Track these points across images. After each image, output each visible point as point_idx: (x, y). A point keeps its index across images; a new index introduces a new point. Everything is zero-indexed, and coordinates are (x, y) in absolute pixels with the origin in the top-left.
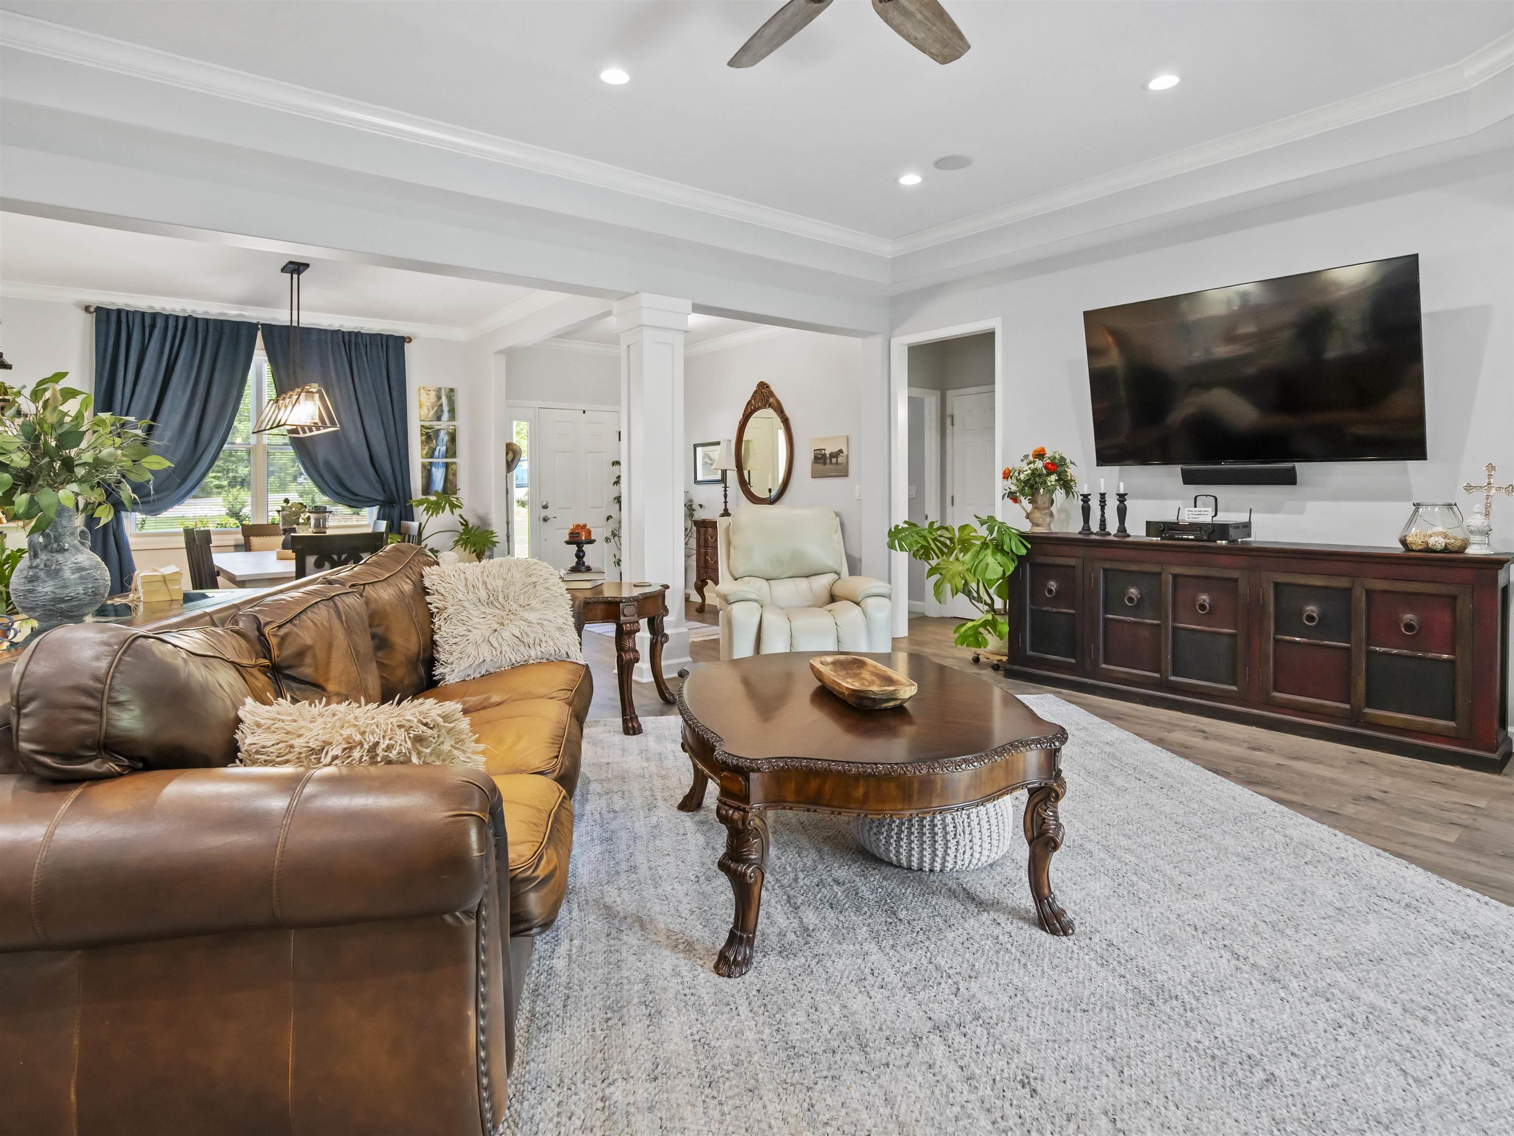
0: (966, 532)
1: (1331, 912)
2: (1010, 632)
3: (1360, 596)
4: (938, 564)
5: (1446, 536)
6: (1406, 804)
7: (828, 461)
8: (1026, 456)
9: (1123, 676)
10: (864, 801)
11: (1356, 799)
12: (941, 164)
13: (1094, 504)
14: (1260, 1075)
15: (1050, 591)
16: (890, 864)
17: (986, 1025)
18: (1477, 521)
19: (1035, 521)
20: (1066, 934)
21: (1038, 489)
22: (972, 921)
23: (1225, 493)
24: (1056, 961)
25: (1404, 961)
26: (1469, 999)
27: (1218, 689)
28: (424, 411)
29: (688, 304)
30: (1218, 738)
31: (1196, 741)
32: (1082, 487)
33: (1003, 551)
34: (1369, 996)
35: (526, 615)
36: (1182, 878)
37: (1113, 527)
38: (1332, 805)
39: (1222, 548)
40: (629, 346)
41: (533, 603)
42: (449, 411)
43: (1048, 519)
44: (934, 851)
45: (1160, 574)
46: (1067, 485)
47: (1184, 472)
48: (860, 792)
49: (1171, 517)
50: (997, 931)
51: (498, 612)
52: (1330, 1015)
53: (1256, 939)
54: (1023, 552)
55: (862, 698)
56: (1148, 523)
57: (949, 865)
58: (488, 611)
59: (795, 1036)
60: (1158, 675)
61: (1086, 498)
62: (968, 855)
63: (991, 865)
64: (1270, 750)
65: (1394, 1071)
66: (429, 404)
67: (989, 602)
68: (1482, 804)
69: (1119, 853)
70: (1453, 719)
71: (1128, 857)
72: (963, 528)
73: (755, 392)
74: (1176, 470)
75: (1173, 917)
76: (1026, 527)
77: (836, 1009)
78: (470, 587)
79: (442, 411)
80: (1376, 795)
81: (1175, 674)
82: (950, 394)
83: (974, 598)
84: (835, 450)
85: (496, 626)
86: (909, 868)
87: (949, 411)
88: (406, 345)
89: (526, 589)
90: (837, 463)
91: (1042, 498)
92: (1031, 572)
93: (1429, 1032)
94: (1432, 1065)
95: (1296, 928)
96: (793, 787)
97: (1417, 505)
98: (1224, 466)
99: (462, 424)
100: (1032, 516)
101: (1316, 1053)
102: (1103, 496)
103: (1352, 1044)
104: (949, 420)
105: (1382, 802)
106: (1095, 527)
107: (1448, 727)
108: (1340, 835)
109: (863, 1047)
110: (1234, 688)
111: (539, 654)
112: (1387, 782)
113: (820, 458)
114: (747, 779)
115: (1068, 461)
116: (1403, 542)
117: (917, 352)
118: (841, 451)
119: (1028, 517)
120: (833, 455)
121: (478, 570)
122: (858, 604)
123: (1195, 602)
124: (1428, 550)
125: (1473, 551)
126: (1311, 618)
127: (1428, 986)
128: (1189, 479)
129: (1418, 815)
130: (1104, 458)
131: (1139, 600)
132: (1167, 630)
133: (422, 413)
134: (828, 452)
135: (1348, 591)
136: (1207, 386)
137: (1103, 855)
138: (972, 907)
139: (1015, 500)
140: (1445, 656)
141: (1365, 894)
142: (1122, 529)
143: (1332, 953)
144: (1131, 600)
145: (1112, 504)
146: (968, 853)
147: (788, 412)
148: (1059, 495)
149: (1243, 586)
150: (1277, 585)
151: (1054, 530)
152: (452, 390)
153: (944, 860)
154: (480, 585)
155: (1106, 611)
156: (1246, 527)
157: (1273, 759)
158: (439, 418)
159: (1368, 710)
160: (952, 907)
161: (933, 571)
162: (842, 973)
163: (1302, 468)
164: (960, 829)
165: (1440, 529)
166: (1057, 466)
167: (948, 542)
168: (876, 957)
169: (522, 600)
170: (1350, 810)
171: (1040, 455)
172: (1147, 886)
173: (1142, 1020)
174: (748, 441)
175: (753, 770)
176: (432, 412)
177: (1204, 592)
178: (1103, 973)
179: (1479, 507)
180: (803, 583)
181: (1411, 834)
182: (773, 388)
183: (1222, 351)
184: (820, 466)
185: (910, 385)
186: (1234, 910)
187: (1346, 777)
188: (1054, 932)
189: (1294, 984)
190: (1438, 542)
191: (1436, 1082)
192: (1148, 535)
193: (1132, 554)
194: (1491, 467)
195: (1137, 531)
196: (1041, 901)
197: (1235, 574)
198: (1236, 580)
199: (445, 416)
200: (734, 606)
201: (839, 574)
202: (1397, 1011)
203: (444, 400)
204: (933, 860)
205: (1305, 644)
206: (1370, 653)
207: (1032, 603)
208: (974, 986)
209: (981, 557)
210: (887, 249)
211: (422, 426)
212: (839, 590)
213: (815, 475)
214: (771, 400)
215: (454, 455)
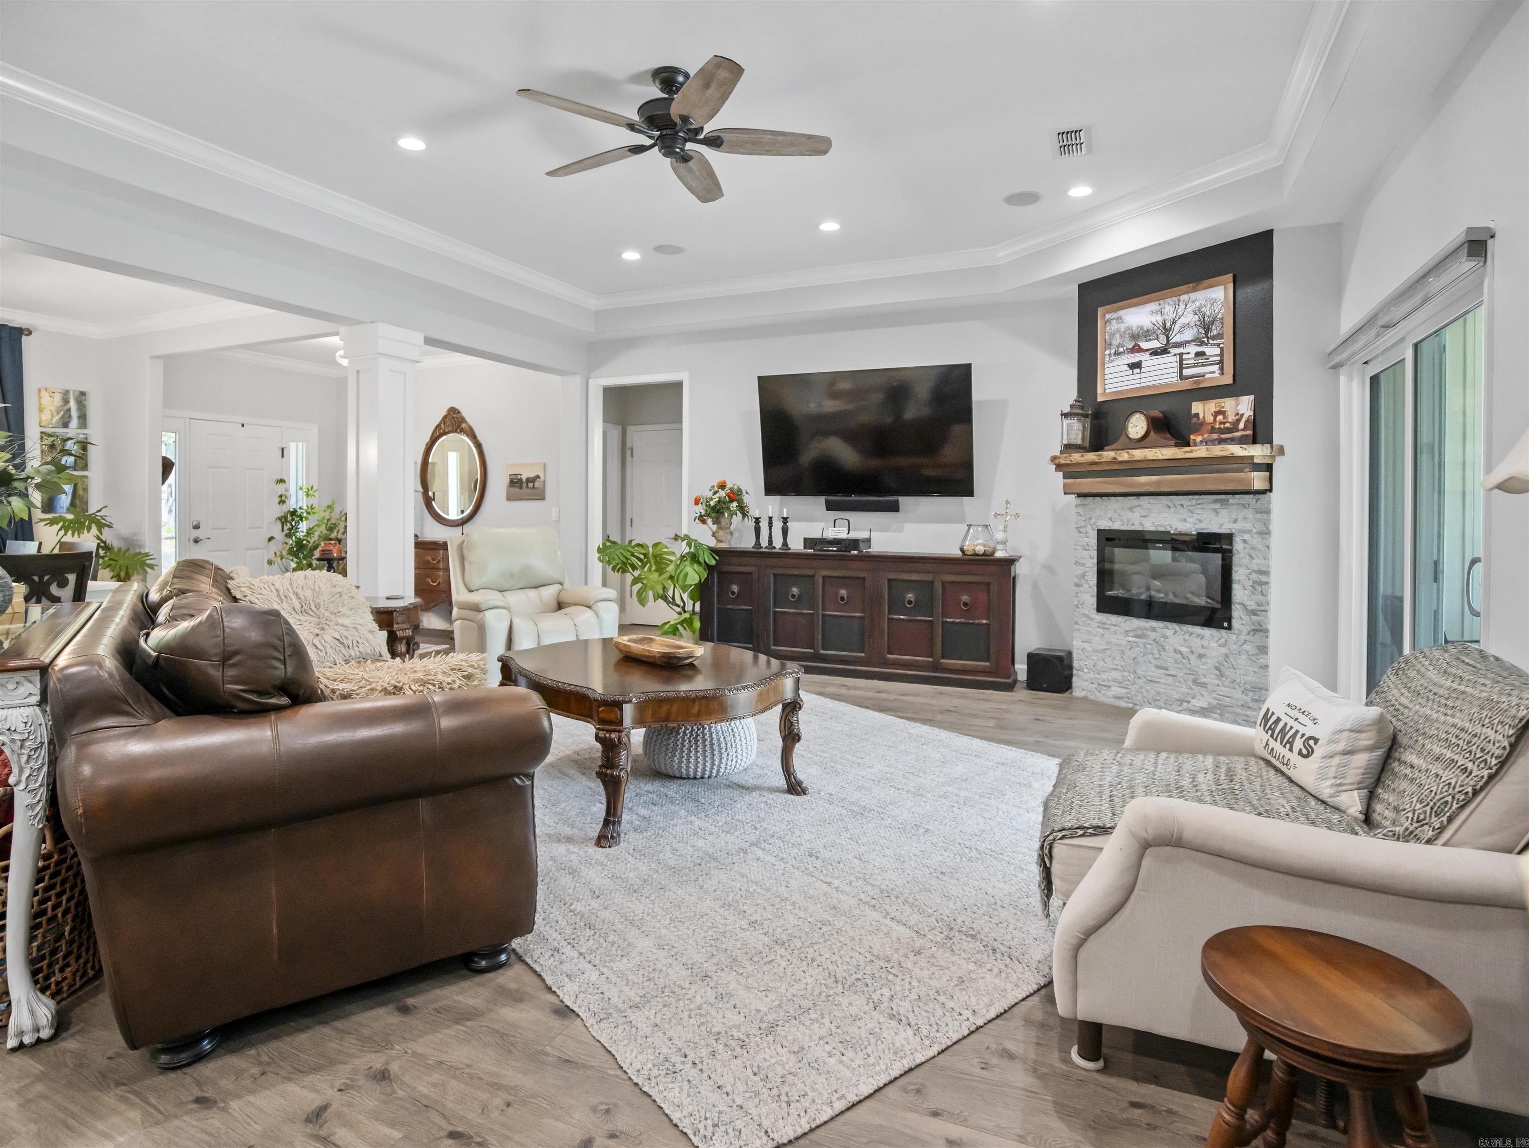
0: (659, 547)
1: (940, 764)
2: (701, 628)
3: (938, 586)
4: (640, 575)
5: (984, 546)
6: (968, 712)
7: (525, 485)
8: (713, 487)
9: (788, 654)
10: (698, 715)
11: (941, 712)
12: (659, 249)
13: (764, 526)
14: (922, 831)
15: (733, 593)
16: (682, 778)
17: (779, 838)
18: (1000, 536)
19: (720, 538)
20: (805, 794)
21: (723, 513)
22: (748, 797)
23: (855, 517)
24: (805, 807)
25: (977, 778)
26: (1007, 787)
27: (851, 656)
28: (46, 417)
29: (419, 338)
30: (855, 688)
31: (843, 691)
32: (755, 512)
33: (699, 563)
34: (965, 794)
35: (340, 621)
36: (859, 760)
37: (778, 543)
38: (930, 717)
39: (855, 556)
40: (358, 371)
41: (343, 610)
42: (79, 417)
43: (729, 537)
44: (713, 763)
45: (813, 576)
46: (743, 510)
47: (827, 502)
48: (695, 710)
49: (818, 535)
50: (765, 799)
51: (312, 619)
52: (948, 804)
53: (906, 781)
54: (713, 563)
55: (671, 657)
56: (805, 539)
57: (722, 770)
58: (302, 618)
59: (672, 863)
60: (812, 651)
61: (757, 521)
62: (734, 763)
63: (745, 770)
64: (888, 692)
65: (979, 818)
66: (53, 409)
67: (682, 605)
68: (1004, 707)
69: (819, 753)
70: (988, 661)
71: (825, 755)
72: (656, 545)
73: (445, 417)
74: (821, 500)
75: (860, 778)
76: (712, 543)
77: (689, 848)
78: (283, 597)
79: (70, 416)
80: (952, 709)
81: (823, 649)
82: (630, 429)
83: (670, 602)
84: (532, 475)
85: (317, 631)
86: (695, 778)
87: (629, 445)
88: (24, 337)
89: (333, 599)
90: (534, 487)
91: (724, 521)
92: (718, 579)
93: (993, 802)
94: (995, 813)
95: (924, 773)
96: (650, 712)
97: (969, 526)
98: (853, 498)
99: (94, 432)
100: (716, 535)
101: (945, 818)
102: (770, 518)
103: (960, 812)
104: (628, 453)
105: (955, 712)
106: (764, 543)
107: (986, 666)
108: (937, 729)
109: (716, 859)
110: (863, 655)
111: (358, 654)
112: (956, 702)
113: (516, 483)
114: (621, 710)
115: (744, 492)
116: (962, 550)
117: (609, 392)
118: (538, 477)
119: (713, 535)
120: (529, 480)
121: (286, 582)
122: (589, 607)
123: (837, 595)
124: (976, 555)
125: (999, 554)
126: (910, 602)
127: (989, 786)
128: (830, 507)
129: (974, 716)
130: (770, 490)
131: (799, 596)
132: (818, 617)
133: (44, 418)
134: (524, 478)
135: (932, 582)
136: (826, 434)
137: (810, 756)
138: (744, 791)
139: (704, 522)
140: (984, 621)
141: (954, 754)
142: (785, 544)
143: (944, 780)
144: (793, 596)
145: (778, 526)
146: (734, 760)
147: (481, 438)
148: (737, 519)
149: (868, 582)
150: (889, 580)
151: (733, 546)
152: (83, 394)
153: (719, 767)
154: (291, 595)
155: (775, 606)
156: (868, 540)
157: (891, 697)
158: (66, 425)
159: (943, 661)
160: (734, 793)
161: (636, 581)
162: (682, 833)
163: (903, 501)
164: (729, 745)
165: (980, 541)
166: (736, 495)
167: (642, 557)
168: (698, 823)
169: (332, 607)
170: (939, 717)
171: (722, 486)
172: (840, 766)
173: (860, 821)
174: (433, 464)
175: (627, 702)
176: (56, 418)
177: (842, 588)
178: (831, 807)
179: (1001, 527)
180: (532, 593)
181: (972, 725)
182: (465, 414)
183: (830, 406)
184: (516, 490)
185: (604, 421)
186: (891, 770)
187: (934, 702)
188: (798, 794)
189: (929, 795)
190: (980, 549)
191: (997, 818)
192: (805, 548)
193: (795, 562)
194: (1007, 502)
195: (796, 545)
196: (789, 777)
197: (864, 575)
198: (864, 579)
199: (74, 423)
200: (487, 613)
201: (561, 584)
202: (977, 797)
203: (73, 404)
204: (712, 768)
205: (907, 620)
206: (944, 623)
207: (719, 603)
208: (764, 825)
209: (682, 567)
210: (593, 303)
211: (42, 433)
212: (565, 598)
213: (510, 498)
214: (464, 425)
215: (85, 467)
